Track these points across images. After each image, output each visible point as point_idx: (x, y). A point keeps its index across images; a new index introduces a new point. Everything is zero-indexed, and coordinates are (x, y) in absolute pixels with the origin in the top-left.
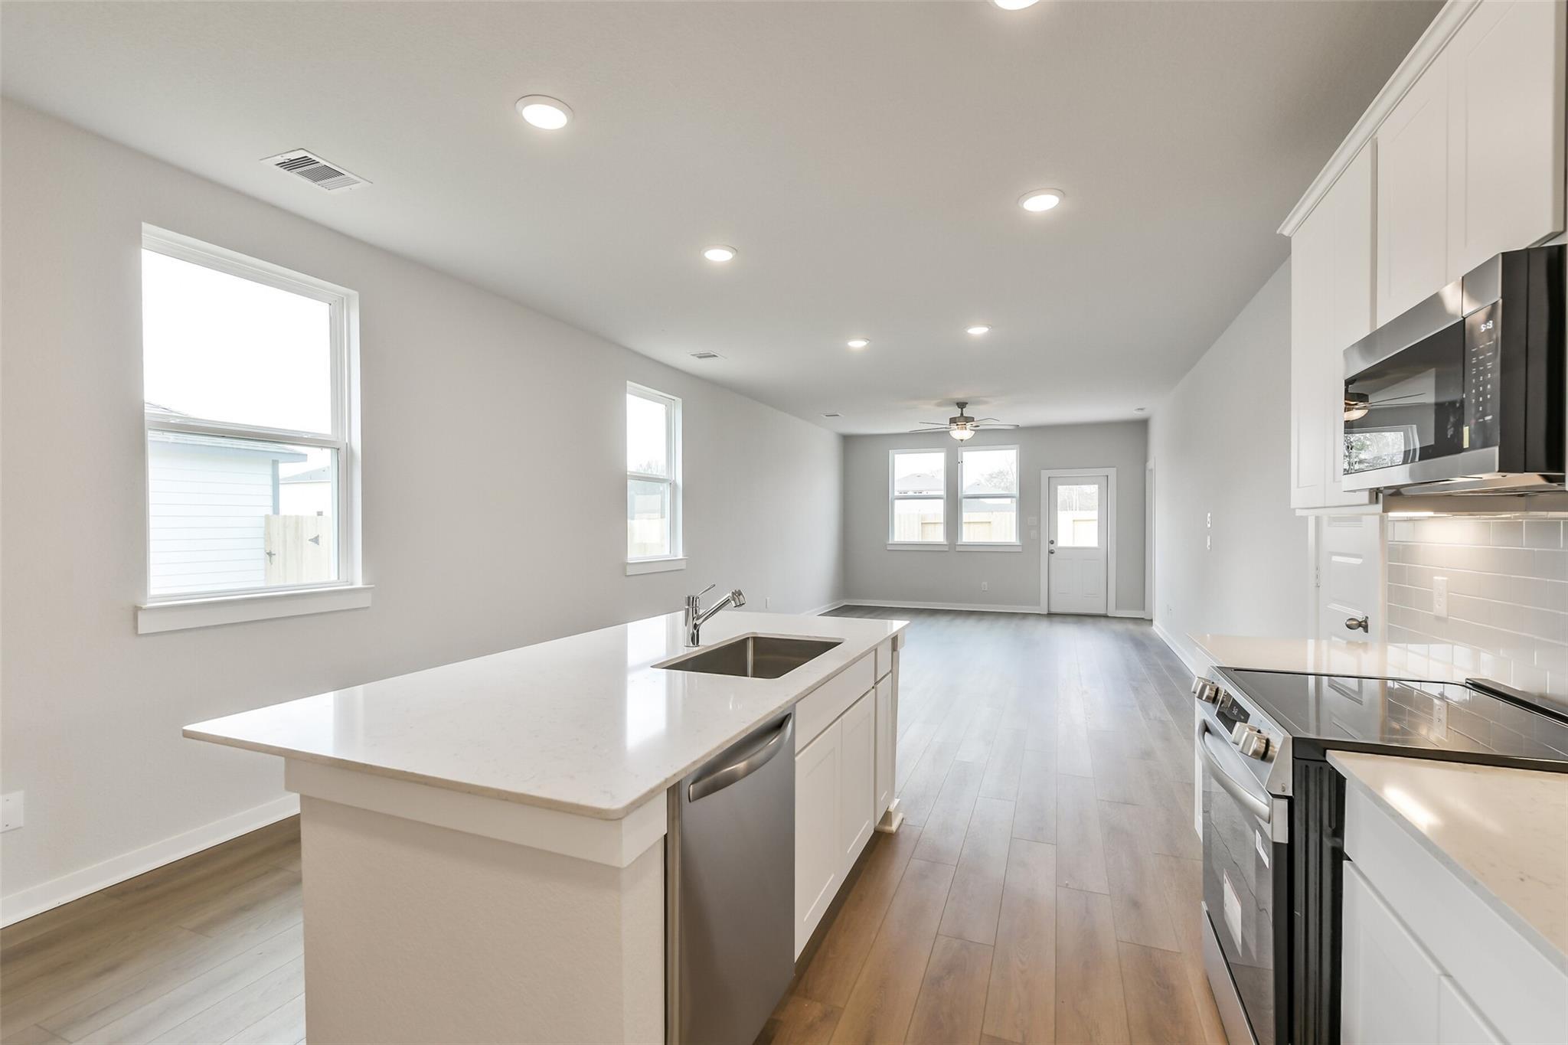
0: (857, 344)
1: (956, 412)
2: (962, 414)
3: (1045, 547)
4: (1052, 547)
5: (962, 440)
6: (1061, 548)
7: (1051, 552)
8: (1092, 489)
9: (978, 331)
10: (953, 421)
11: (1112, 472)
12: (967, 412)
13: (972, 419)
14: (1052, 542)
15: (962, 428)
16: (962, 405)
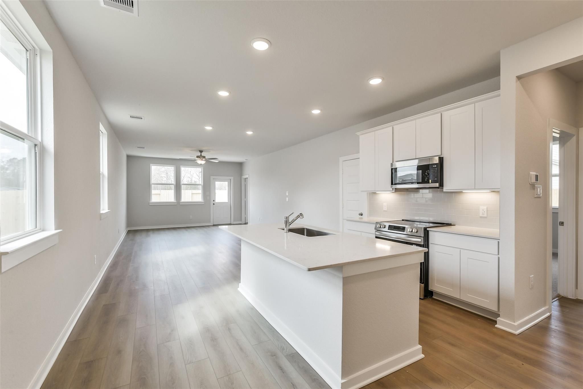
0: (209, 128)
1: (199, 154)
2: (201, 155)
3: (212, 202)
4: (214, 202)
5: (201, 164)
6: (217, 203)
7: (214, 204)
8: (226, 183)
9: (250, 133)
10: (198, 157)
11: (232, 178)
12: (203, 154)
13: (204, 157)
14: (214, 201)
15: (201, 160)
16: (201, 151)
